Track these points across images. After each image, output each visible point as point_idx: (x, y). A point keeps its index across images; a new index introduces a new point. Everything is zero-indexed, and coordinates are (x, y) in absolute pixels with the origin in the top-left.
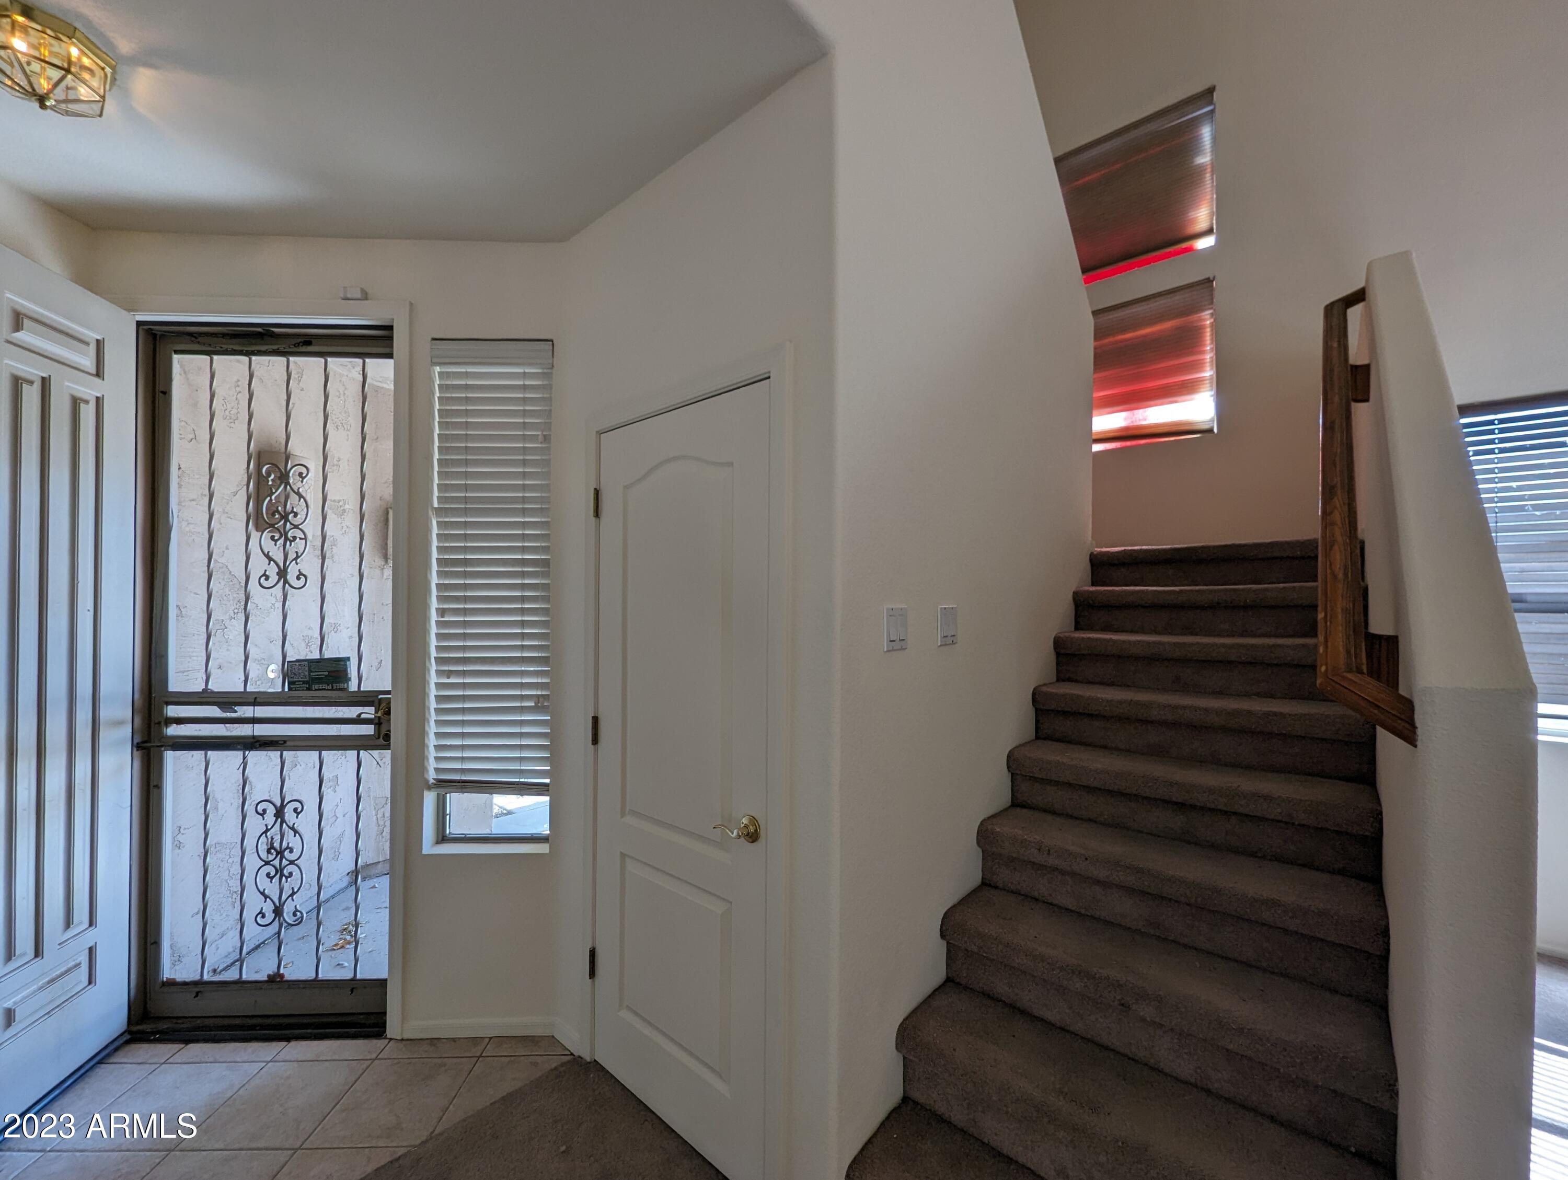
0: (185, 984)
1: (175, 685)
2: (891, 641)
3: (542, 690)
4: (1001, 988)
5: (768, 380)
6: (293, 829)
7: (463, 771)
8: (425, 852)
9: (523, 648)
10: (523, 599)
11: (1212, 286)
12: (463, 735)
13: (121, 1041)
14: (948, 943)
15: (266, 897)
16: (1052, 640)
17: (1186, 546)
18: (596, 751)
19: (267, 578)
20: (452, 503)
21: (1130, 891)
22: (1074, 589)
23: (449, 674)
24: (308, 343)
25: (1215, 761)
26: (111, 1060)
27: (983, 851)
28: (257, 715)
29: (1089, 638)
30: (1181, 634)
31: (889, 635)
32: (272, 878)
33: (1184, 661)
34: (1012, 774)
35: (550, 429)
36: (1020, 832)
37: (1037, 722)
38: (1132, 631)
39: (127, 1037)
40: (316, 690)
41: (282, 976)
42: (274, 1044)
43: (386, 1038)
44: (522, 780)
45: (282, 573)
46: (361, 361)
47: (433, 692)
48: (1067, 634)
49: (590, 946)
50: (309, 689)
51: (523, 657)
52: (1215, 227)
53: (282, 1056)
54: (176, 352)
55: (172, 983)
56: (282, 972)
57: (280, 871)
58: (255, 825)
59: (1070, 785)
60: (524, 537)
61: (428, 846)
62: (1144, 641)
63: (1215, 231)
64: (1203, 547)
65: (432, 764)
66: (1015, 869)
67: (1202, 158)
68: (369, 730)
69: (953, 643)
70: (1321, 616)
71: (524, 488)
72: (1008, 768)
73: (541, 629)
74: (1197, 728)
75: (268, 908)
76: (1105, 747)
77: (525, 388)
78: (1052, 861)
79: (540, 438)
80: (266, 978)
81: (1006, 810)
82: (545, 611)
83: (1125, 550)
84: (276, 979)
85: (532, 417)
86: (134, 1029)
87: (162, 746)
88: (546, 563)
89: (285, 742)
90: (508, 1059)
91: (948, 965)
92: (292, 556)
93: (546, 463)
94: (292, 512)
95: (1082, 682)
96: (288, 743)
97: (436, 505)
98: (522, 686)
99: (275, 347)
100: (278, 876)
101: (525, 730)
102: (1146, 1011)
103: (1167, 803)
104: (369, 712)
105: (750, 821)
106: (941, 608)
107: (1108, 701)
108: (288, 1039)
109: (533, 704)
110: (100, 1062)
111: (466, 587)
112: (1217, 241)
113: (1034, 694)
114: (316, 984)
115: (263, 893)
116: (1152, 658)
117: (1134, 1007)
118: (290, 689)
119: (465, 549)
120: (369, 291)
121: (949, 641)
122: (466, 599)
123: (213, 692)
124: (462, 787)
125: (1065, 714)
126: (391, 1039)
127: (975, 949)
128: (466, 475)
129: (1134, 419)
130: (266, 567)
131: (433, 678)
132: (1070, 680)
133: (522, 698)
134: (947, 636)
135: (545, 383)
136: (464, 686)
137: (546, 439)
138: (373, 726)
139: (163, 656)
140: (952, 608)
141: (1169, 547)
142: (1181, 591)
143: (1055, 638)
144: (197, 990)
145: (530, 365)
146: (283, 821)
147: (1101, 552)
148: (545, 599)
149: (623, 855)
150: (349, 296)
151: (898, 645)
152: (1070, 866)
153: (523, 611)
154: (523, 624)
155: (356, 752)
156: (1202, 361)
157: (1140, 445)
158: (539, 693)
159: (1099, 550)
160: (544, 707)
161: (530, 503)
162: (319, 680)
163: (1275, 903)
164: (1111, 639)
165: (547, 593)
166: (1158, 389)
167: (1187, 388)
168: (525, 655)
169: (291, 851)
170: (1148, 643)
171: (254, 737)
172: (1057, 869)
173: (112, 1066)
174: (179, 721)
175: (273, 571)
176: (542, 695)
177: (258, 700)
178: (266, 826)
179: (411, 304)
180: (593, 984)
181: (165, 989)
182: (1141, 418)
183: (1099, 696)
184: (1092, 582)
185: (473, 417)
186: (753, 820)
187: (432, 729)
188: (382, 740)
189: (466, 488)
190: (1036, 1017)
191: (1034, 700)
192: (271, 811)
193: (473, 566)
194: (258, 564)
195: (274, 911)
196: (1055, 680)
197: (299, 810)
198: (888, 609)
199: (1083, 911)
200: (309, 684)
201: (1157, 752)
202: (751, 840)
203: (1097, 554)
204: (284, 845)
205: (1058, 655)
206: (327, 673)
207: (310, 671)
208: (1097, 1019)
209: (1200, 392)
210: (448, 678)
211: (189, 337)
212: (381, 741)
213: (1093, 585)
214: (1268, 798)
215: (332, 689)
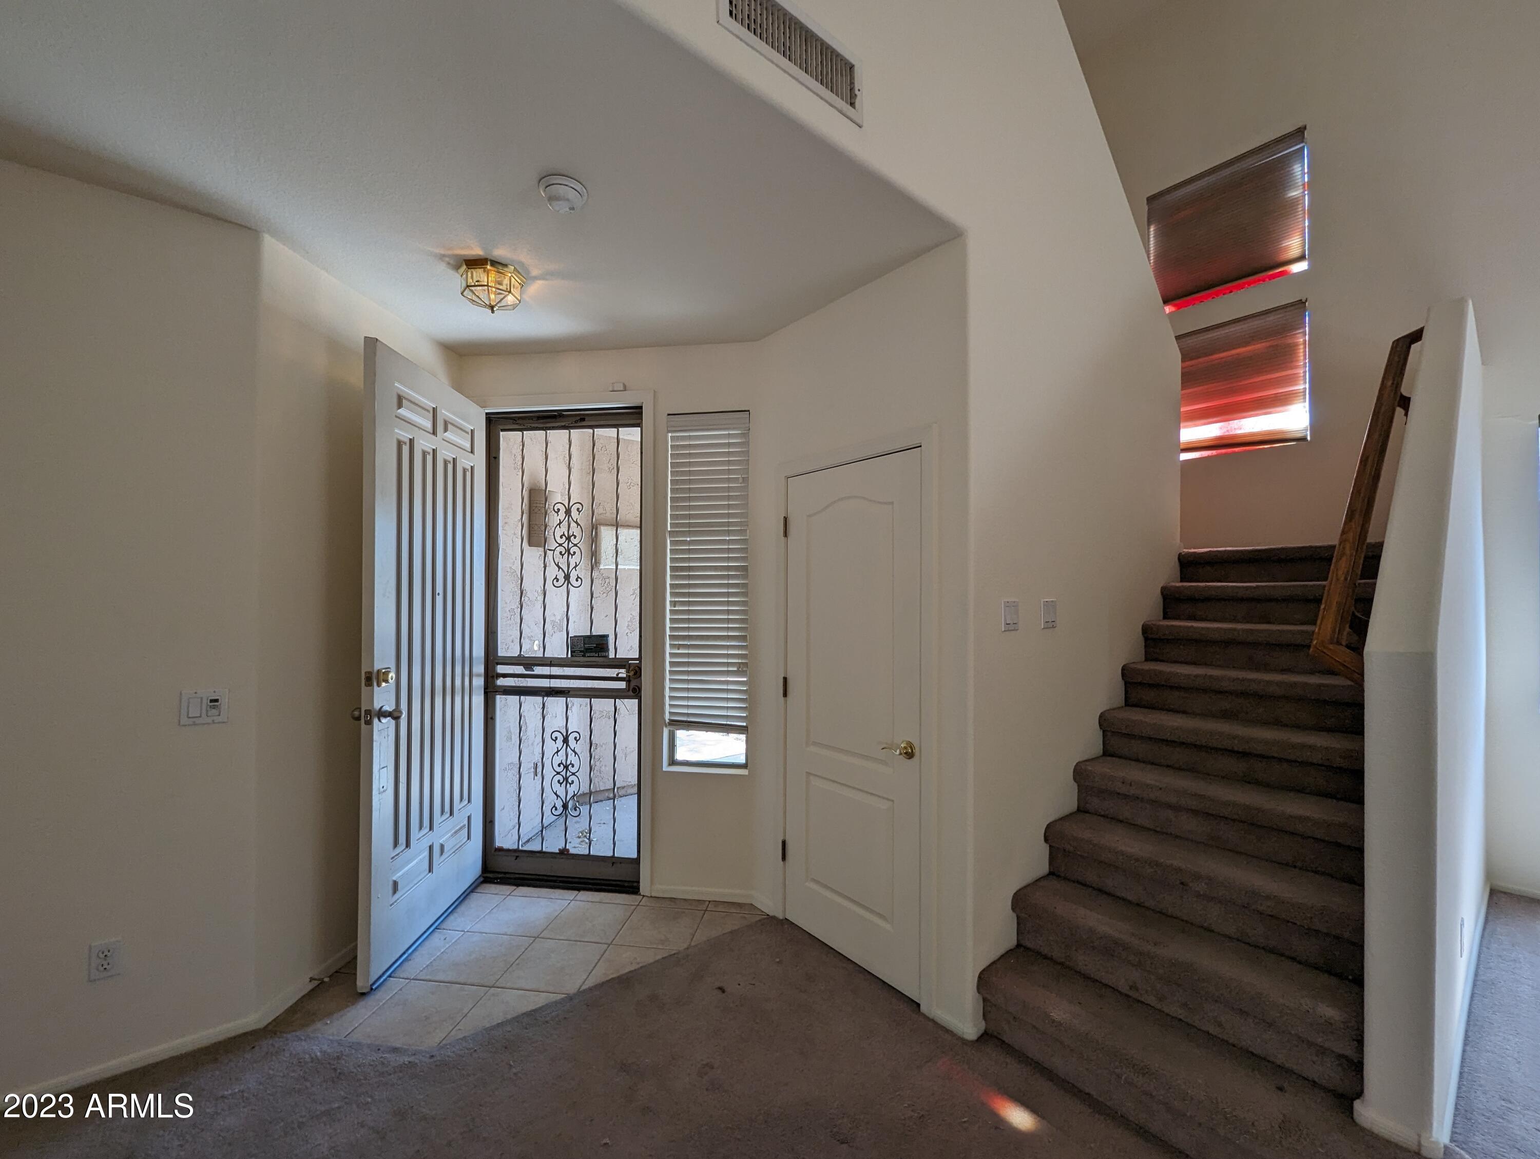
0: (508, 850)
1: (501, 653)
2: (1007, 624)
3: (742, 659)
4: (1091, 876)
5: (920, 448)
6: (574, 751)
7: (688, 715)
8: (664, 769)
9: (728, 629)
10: (728, 594)
11: (1305, 306)
12: (688, 690)
13: (479, 881)
14: (1050, 846)
15: (558, 796)
16: (1141, 627)
17: (1266, 547)
18: (786, 702)
19: (558, 581)
20: (681, 527)
21: (1195, 812)
22: (1162, 585)
23: (679, 647)
24: (583, 420)
25: (1277, 723)
26: (476, 891)
27: (1078, 786)
28: (553, 673)
29: (1172, 626)
30: (1259, 623)
31: (1005, 620)
32: (561, 784)
33: (1255, 645)
34: (1104, 732)
35: (748, 473)
36: (1108, 771)
37: (1126, 692)
38: (1215, 620)
39: (482, 879)
40: (588, 657)
41: (568, 850)
42: (570, 892)
43: (640, 895)
44: (728, 723)
45: (567, 577)
46: (616, 429)
47: (668, 659)
48: (1154, 623)
49: (782, 838)
50: (584, 656)
51: (728, 635)
52: (1307, 254)
53: (578, 898)
54: (502, 430)
55: (500, 849)
56: (567, 848)
57: (566, 779)
58: (551, 747)
59: (1150, 739)
60: (729, 550)
61: (666, 768)
62: (1221, 629)
63: (1307, 257)
64: (1282, 549)
65: (667, 709)
66: (1104, 799)
67: (1293, 192)
68: (622, 685)
69: (1053, 627)
70: (1322, 607)
71: (729, 515)
72: (1100, 726)
73: (741, 615)
74: (1260, 697)
75: (559, 804)
76: (1184, 712)
77: (729, 445)
78: (1133, 791)
79: (741, 480)
80: (558, 852)
81: (1097, 758)
82: (744, 603)
83: (1210, 551)
84: (564, 852)
85: (734, 465)
86: (485, 875)
87: (497, 692)
88: (745, 568)
89: (569, 692)
90: (725, 913)
91: (1050, 863)
92: (572, 565)
93: (746, 497)
94: (573, 535)
95: (1167, 662)
96: (571, 693)
97: (669, 529)
98: (728, 656)
99: (563, 424)
100: (565, 782)
101: (730, 687)
102: (1201, 887)
103: (1231, 752)
104: (623, 673)
105: (907, 744)
106: (1044, 601)
107: (1185, 675)
108: (579, 890)
109: (736, 669)
110: (472, 891)
111: (689, 586)
112: (1309, 265)
113: (1123, 669)
114: (589, 858)
115: (556, 794)
116: (1228, 643)
117: (1191, 885)
118: (572, 656)
119: (690, 559)
120: (627, 384)
121: (1051, 625)
122: (690, 595)
123: (524, 657)
124: (688, 726)
125: (1151, 686)
126: (644, 896)
127: (1072, 849)
128: (690, 508)
129: (1229, 428)
130: (557, 573)
131: (668, 650)
132: (1156, 660)
133: (728, 664)
134: (1048, 622)
135: (745, 440)
136: (689, 655)
137: (745, 480)
138: (625, 682)
139: (495, 632)
140: (1052, 601)
141: (1251, 548)
142: (1257, 587)
143: (1143, 626)
144: (517, 855)
145: (734, 429)
146: (567, 745)
147: (1189, 553)
148: (745, 594)
149: (808, 774)
150: (615, 389)
151: (1011, 627)
152: (1148, 795)
153: (728, 603)
154: (728, 612)
155: (613, 700)
156: (1296, 376)
157: (1235, 452)
158: (740, 661)
159: (1186, 550)
160: (743, 671)
161: (733, 526)
162: (588, 650)
163: (1307, 819)
164: (1192, 627)
165: (745, 591)
166: (1255, 401)
167: (1281, 401)
168: (729, 634)
169: (573, 766)
170: (1225, 630)
171: (550, 688)
172: (1138, 798)
173: (479, 894)
174: (505, 676)
175: (561, 576)
176: (742, 663)
177: (552, 663)
178: (557, 748)
179: (655, 391)
180: (784, 865)
181: (497, 853)
182: (1236, 427)
183: (1178, 671)
184: (1181, 578)
185: (693, 467)
186: (910, 745)
187: (668, 684)
188: (634, 691)
189: (690, 516)
190: (1118, 897)
191: (1123, 675)
192: (560, 739)
193: (693, 571)
194: (552, 571)
195: (563, 806)
196: (1144, 659)
197: (578, 738)
198: (1004, 602)
199: (1158, 829)
200: (585, 652)
201: (1226, 715)
202: (908, 757)
203: (1185, 555)
204: (568, 762)
205: (1146, 639)
206: (595, 645)
207: (584, 644)
208: (1164, 897)
209: (1294, 404)
210: (678, 649)
211: (511, 421)
212: (631, 693)
213: (1181, 581)
214: (1311, 748)
215: (598, 656)
